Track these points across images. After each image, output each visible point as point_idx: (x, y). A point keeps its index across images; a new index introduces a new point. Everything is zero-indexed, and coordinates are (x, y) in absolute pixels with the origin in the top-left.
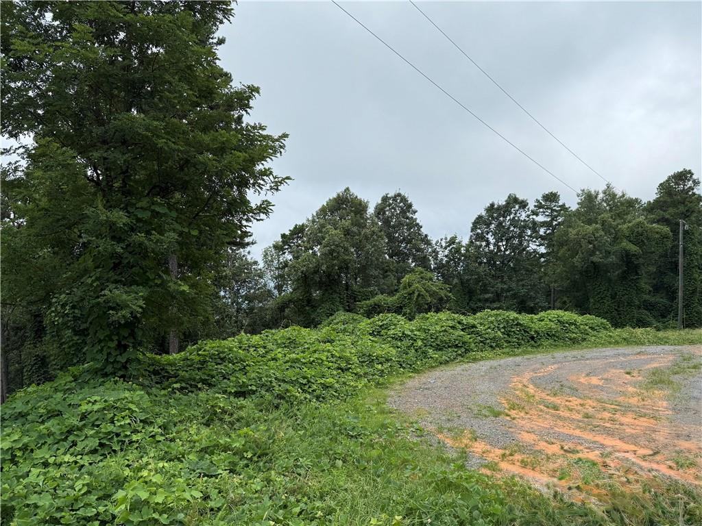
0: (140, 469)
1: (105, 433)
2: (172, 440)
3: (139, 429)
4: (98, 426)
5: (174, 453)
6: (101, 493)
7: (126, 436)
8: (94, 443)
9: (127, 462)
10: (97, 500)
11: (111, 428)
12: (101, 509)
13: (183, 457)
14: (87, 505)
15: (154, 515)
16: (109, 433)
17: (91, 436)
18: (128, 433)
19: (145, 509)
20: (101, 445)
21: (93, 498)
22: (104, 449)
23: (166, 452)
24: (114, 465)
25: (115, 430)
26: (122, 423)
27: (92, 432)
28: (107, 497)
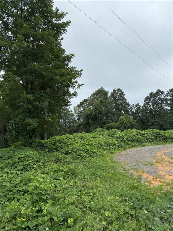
0: (36, 176)
1: (25, 164)
2: (46, 167)
3: (35, 163)
4: (23, 162)
5: (46, 172)
6: (24, 183)
7: (32, 166)
8: (22, 167)
9: (32, 174)
10: (23, 185)
11: (27, 163)
12: (24, 188)
13: (49, 173)
14: (20, 186)
15: (41, 191)
16: (26, 164)
17: (21, 165)
18: (32, 165)
19: (38, 189)
20: (24, 168)
21: (22, 184)
22: (25, 169)
23: (43, 171)
24: (28, 174)
25: (28, 163)
26: (30, 161)
27: (21, 164)
28: (26, 184)
